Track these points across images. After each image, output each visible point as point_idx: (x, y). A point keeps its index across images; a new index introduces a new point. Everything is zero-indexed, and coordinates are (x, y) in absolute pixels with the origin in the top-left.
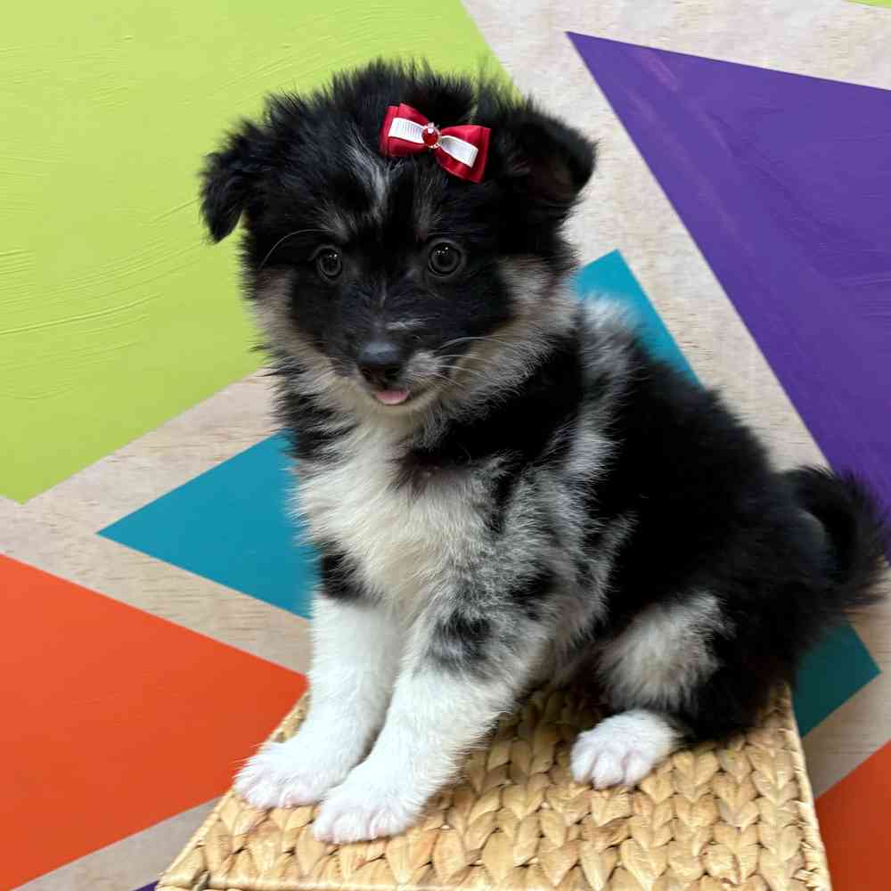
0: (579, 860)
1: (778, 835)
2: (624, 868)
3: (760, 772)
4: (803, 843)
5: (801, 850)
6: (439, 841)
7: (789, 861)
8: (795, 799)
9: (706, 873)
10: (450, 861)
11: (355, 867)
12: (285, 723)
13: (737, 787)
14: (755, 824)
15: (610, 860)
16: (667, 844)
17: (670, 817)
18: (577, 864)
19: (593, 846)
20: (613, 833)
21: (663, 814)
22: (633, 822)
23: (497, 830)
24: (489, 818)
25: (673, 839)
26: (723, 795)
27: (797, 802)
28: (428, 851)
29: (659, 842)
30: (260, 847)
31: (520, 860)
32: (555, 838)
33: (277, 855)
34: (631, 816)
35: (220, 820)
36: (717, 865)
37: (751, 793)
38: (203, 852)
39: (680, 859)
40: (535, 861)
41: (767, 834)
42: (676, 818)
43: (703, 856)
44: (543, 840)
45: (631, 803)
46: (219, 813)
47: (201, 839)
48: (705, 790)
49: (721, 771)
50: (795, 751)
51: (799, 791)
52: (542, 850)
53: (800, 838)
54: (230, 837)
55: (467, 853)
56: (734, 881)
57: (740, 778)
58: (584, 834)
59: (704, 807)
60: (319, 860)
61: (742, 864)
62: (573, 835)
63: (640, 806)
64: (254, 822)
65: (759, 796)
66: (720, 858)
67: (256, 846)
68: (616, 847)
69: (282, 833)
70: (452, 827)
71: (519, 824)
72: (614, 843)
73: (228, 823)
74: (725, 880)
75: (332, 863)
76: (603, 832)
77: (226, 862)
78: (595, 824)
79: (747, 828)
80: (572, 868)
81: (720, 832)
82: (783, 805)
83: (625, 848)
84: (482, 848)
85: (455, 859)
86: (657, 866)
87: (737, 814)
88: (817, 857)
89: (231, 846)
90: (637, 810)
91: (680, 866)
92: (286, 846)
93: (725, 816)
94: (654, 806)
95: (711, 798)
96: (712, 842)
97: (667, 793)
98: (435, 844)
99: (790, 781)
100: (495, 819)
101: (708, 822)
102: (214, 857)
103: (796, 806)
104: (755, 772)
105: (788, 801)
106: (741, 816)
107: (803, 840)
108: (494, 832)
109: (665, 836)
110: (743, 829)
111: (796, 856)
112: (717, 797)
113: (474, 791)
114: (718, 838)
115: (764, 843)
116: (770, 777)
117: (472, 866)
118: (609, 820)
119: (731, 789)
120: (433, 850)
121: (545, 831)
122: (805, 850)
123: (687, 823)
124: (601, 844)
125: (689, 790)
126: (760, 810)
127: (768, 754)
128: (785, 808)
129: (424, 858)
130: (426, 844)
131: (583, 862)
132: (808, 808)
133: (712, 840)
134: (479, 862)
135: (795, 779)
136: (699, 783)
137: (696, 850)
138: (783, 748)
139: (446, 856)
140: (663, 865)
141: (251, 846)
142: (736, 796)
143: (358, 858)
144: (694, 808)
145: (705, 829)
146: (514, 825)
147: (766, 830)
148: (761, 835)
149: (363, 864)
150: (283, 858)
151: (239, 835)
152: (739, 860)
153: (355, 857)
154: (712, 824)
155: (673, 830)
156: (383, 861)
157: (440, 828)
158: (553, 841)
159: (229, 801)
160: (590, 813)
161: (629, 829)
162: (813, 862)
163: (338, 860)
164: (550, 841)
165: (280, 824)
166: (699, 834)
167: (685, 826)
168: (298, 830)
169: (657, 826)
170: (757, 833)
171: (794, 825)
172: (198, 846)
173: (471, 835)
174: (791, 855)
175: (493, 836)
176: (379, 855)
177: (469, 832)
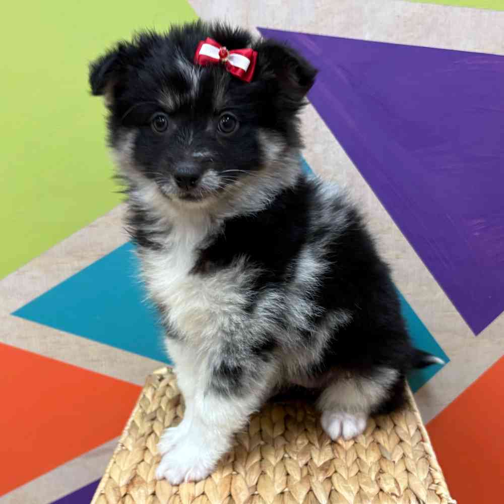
0: (311, 488)
1: (417, 465)
2: (336, 491)
3: (399, 426)
4: (431, 468)
5: (430, 473)
6: (233, 482)
7: (425, 480)
8: (421, 441)
9: (381, 490)
10: (241, 494)
11: (190, 502)
13: (388, 436)
14: (402, 458)
15: (328, 487)
16: (357, 474)
17: (355, 457)
18: (311, 490)
19: (317, 479)
20: (327, 471)
21: (352, 457)
22: (337, 463)
23: (263, 473)
24: (257, 466)
25: (359, 471)
26: (382, 442)
27: (423, 443)
28: (228, 489)
29: (353, 474)
30: (137, 493)
31: (279, 491)
32: (296, 476)
33: (147, 497)
34: (334, 459)
35: (110, 477)
36: (387, 485)
37: (397, 439)
38: (105, 498)
39: (366, 484)
41: (411, 465)
42: (358, 458)
43: (378, 480)
44: (289, 477)
45: (333, 450)
46: (110, 473)
48: (371, 440)
49: (378, 427)
50: (416, 411)
51: (422, 436)
52: (290, 484)
53: (428, 466)
54: (119, 488)
55: (249, 488)
56: (398, 494)
58: (311, 472)
59: (373, 450)
60: (170, 498)
61: (400, 484)
62: (305, 473)
63: (338, 453)
64: (129, 478)
65: (401, 441)
66: (388, 481)
67: (134, 493)
68: (330, 478)
69: (147, 483)
70: (238, 473)
71: (275, 468)
72: (328, 476)
73: (115, 478)
74: (393, 494)
75: (177, 500)
76: (320, 470)
77: (119, 503)
78: (316, 465)
79: (399, 461)
80: (308, 493)
81: (384, 465)
82: (415, 446)
83: (335, 479)
84: (257, 484)
85: (243, 493)
86: (354, 489)
87: (392, 454)
88: (439, 476)
89: (121, 494)
90: (337, 455)
91: (367, 487)
92: (150, 491)
93: (385, 455)
94: (346, 453)
95: (376, 444)
96: (381, 472)
98: (231, 484)
99: (416, 430)
100: (260, 466)
101: (376, 460)
102: (112, 500)
103: (423, 446)
104: (396, 426)
105: (417, 443)
106: (394, 455)
107: (430, 466)
109: (355, 470)
110: (396, 462)
111: (428, 476)
112: (378, 443)
113: (246, 450)
114: (384, 468)
115: (409, 470)
116: (405, 429)
117: (253, 495)
118: (323, 462)
119: (385, 438)
120: (230, 488)
121: (289, 472)
122: (431, 472)
123: (365, 460)
124: (321, 478)
126: (404, 450)
128: (417, 448)
129: (227, 493)
130: (226, 485)
131: (314, 489)
132: (428, 445)
133: (381, 470)
134: (256, 493)
135: (418, 428)
136: (367, 435)
137: (373, 477)
138: (409, 410)
139: (238, 491)
140: (358, 487)
141: (131, 493)
142: (389, 443)
143: (191, 495)
144: (368, 451)
145: (376, 464)
146: (271, 469)
147: (409, 462)
148: (407, 465)
149: (194, 499)
150: (150, 498)
151: (123, 486)
152: (398, 481)
153: (189, 495)
154: (379, 460)
155: (358, 466)
156: (204, 496)
157: (231, 474)
158: (295, 477)
159: (113, 465)
160: (311, 459)
161: (335, 467)
162: (437, 479)
163: (180, 498)
164: (293, 477)
165: (144, 477)
166: (373, 468)
167: (365, 462)
168: (155, 482)
169: (349, 464)
170: (405, 464)
171: (423, 457)
172: (102, 494)
173: (249, 478)
174: (425, 476)
175: (262, 476)
176: (202, 492)
177: (248, 475)
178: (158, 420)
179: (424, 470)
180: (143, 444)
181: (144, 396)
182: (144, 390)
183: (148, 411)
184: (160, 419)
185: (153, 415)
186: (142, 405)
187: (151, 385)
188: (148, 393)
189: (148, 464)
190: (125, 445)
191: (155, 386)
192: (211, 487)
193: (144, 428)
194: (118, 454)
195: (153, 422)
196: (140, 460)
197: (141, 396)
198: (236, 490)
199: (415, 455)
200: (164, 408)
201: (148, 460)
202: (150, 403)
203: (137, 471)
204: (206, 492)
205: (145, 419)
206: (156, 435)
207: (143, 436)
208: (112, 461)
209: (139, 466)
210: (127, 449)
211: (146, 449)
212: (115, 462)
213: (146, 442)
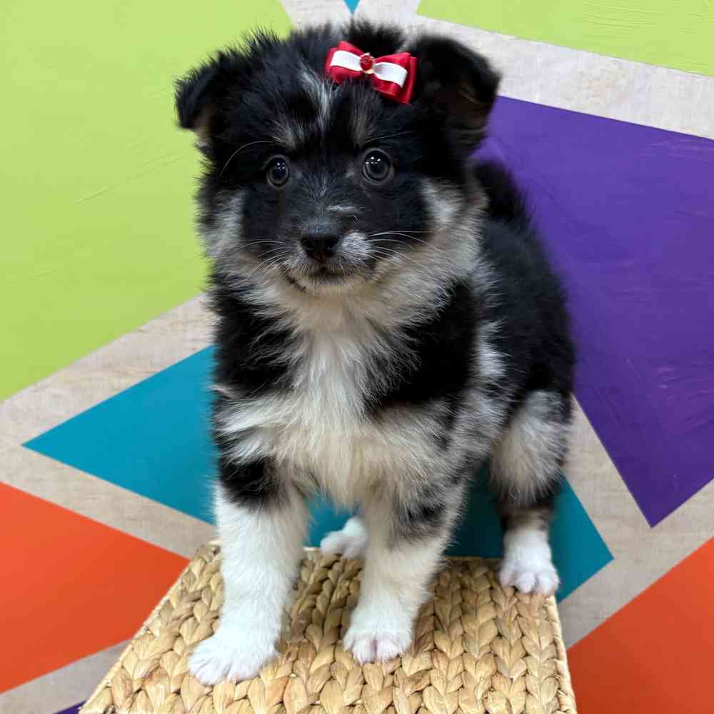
0: (392, 702)
1: (541, 685)
2: (426, 708)
3: (528, 637)
4: (560, 692)
5: (557, 696)
6: (288, 686)
7: (548, 704)
8: (553, 658)
9: (487, 712)
10: (296, 701)
11: (225, 705)
12: (170, 592)
13: (511, 648)
14: (524, 676)
15: (415, 702)
16: (458, 690)
17: (460, 669)
18: (391, 705)
19: (403, 691)
20: (418, 682)
21: (456, 667)
22: (433, 674)
23: (331, 678)
24: (326, 669)
25: (462, 687)
26: (500, 654)
27: (555, 660)
28: (281, 694)
29: (453, 688)
30: (154, 688)
31: (349, 702)
32: (375, 685)
33: (166, 696)
34: (431, 669)
35: (123, 667)
36: (494, 706)
37: (522, 653)
38: (111, 691)
39: (466, 702)
40: (360, 702)
41: (532, 683)
42: (464, 670)
43: (484, 700)
44: (366, 686)
45: (432, 659)
46: (123, 662)
47: (109, 681)
48: (488, 649)
49: (500, 635)
50: (555, 621)
51: (557, 652)
52: (365, 695)
53: (556, 688)
54: (131, 680)
55: (308, 696)
57: (513, 642)
58: (396, 683)
59: (486, 663)
60: (198, 700)
61: (513, 706)
62: (388, 682)
63: (438, 661)
64: (149, 669)
65: (527, 655)
66: (497, 702)
67: (150, 688)
68: (420, 692)
69: (170, 678)
70: (297, 676)
71: (348, 674)
72: (419, 689)
73: (129, 669)
75: (208, 702)
76: (410, 681)
77: (129, 699)
78: (405, 674)
79: (518, 679)
80: (387, 708)
81: (497, 682)
82: (544, 663)
83: (426, 693)
84: (320, 692)
85: (300, 700)
86: (450, 707)
87: (511, 669)
88: (569, 702)
89: (132, 689)
90: (436, 665)
91: (467, 706)
92: (173, 688)
93: (502, 670)
94: (449, 662)
95: (492, 657)
96: (491, 689)
97: (459, 650)
98: (285, 688)
99: (551, 644)
100: (330, 670)
101: (489, 674)
102: (119, 695)
103: (556, 664)
104: (524, 637)
105: (548, 659)
106: (514, 670)
107: (559, 688)
108: (329, 680)
109: (456, 685)
110: (514, 680)
111: (553, 700)
112: (495, 656)
113: (314, 648)
114: (496, 685)
115: (530, 691)
116: (535, 640)
117: (313, 705)
118: (415, 671)
119: (506, 650)
120: (283, 694)
121: (367, 680)
122: (560, 696)
123: (473, 674)
124: (408, 690)
125: (475, 650)
126: (527, 665)
127: (535, 623)
128: (546, 665)
129: (277, 699)
130: (278, 689)
131: (396, 703)
132: (563, 665)
133: (492, 687)
134: (318, 702)
135: (555, 643)
136: (483, 644)
137: (479, 696)
138: (546, 619)
139: (293, 698)
140: (455, 706)
141: (147, 688)
142: (510, 655)
143: (228, 697)
144: (478, 664)
145: (486, 679)
146: (344, 674)
147: (532, 680)
148: (528, 684)
149: (231, 702)
150: (172, 697)
151: (137, 679)
152: (512, 702)
153: (225, 696)
154: (492, 676)
155: (462, 680)
156: (247, 700)
157: (289, 676)
158: (374, 687)
159: (129, 652)
160: (401, 666)
161: (430, 679)
162: (566, 705)
163: (212, 700)
164: (371, 687)
165: (169, 671)
166: (482, 683)
167: (471, 677)
168: (182, 677)
169: (450, 676)
170: (525, 682)
171: (553, 676)
172: (107, 687)
173: (312, 682)
174: (550, 699)
175: (329, 682)
176: (244, 695)
177: (310, 680)
178: (203, 602)
179: (549, 692)
180: (176, 629)
181: (190, 571)
182: (191, 564)
183: (191, 590)
184: (206, 601)
185: (197, 595)
186: (184, 581)
187: (200, 557)
188: (195, 567)
189: (176, 655)
190: (151, 628)
191: (207, 560)
192: (257, 689)
193: (181, 609)
194: (138, 639)
195: (194, 603)
196: (166, 649)
197: (186, 570)
198: (289, 696)
199: (541, 674)
200: (213, 588)
201: (178, 650)
202: (195, 580)
203: (161, 662)
204: (250, 697)
205: (185, 599)
206: (195, 619)
207: (178, 618)
208: (130, 647)
209: (164, 656)
210: (152, 634)
211: (179, 636)
212: (133, 649)
213: (180, 628)
